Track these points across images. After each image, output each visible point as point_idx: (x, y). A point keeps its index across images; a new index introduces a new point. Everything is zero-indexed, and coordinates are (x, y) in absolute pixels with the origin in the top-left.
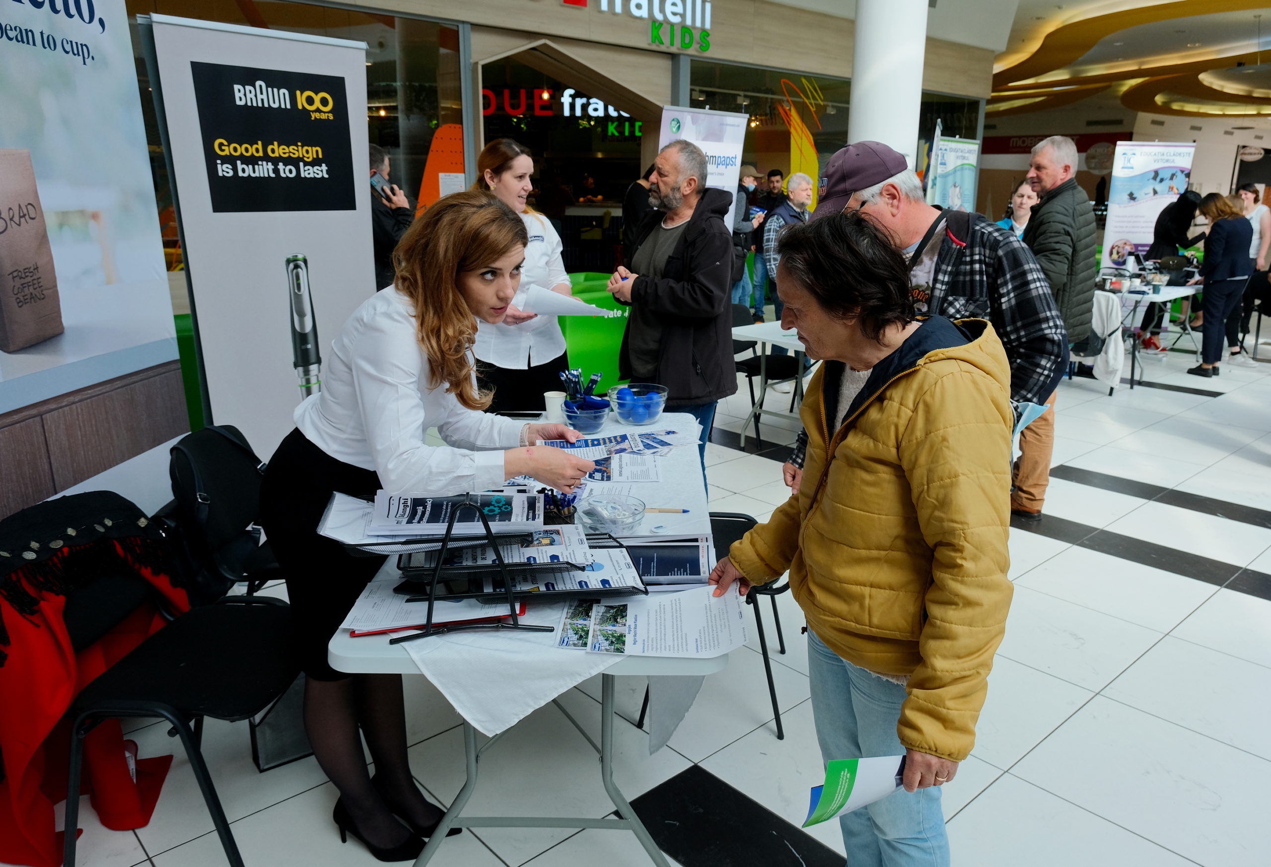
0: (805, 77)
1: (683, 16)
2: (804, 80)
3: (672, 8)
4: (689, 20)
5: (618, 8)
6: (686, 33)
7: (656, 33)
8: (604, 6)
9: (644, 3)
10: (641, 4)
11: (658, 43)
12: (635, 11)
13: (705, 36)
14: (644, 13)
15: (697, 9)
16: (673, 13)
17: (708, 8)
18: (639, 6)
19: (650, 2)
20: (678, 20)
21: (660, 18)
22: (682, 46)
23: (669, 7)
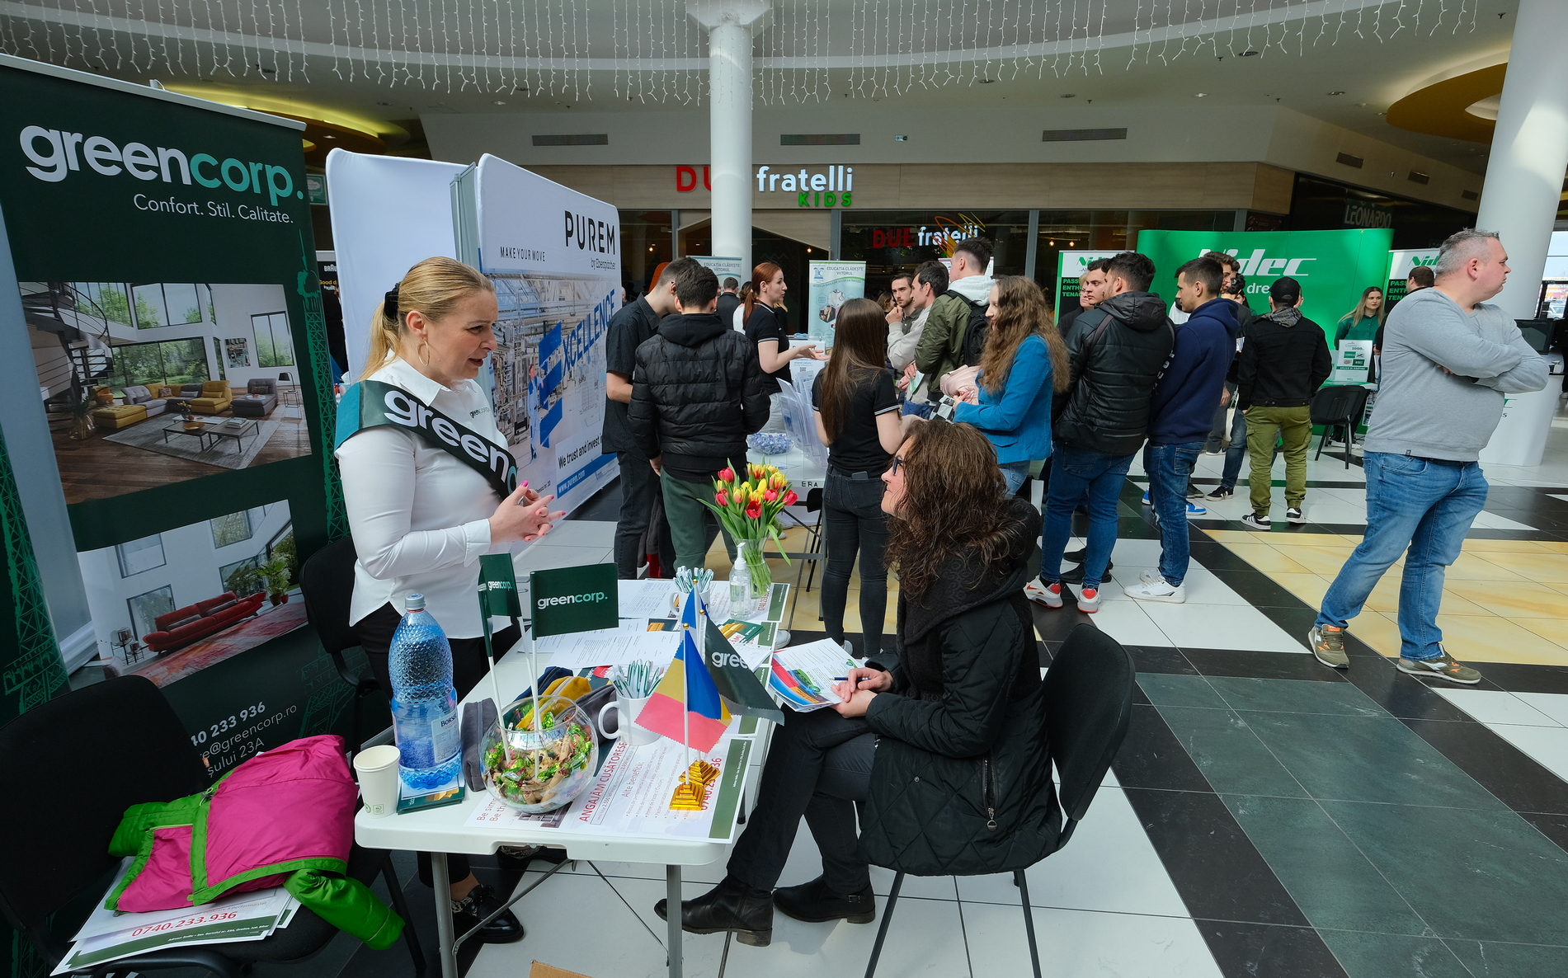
0: (961, 212)
1: (826, 186)
2: (961, 215)
3: (817, 182)
4: (831, 188)
5: (772, 188)
6: (829, 195)
7: (802, 199)
8: (761, 188)
9: (793, 182)
10: (790, 183)
11: (806, 205)
12: (785, 188)
13: (848, 195)
14: (793, 188)
15: (839, 180)
16: (817, 185)
17: (849, 177)
18: (788, 185)
19: (798, 181)
20: (822, 188)
21: (806, 189)
22: (827, 204)
23: (813, 182)
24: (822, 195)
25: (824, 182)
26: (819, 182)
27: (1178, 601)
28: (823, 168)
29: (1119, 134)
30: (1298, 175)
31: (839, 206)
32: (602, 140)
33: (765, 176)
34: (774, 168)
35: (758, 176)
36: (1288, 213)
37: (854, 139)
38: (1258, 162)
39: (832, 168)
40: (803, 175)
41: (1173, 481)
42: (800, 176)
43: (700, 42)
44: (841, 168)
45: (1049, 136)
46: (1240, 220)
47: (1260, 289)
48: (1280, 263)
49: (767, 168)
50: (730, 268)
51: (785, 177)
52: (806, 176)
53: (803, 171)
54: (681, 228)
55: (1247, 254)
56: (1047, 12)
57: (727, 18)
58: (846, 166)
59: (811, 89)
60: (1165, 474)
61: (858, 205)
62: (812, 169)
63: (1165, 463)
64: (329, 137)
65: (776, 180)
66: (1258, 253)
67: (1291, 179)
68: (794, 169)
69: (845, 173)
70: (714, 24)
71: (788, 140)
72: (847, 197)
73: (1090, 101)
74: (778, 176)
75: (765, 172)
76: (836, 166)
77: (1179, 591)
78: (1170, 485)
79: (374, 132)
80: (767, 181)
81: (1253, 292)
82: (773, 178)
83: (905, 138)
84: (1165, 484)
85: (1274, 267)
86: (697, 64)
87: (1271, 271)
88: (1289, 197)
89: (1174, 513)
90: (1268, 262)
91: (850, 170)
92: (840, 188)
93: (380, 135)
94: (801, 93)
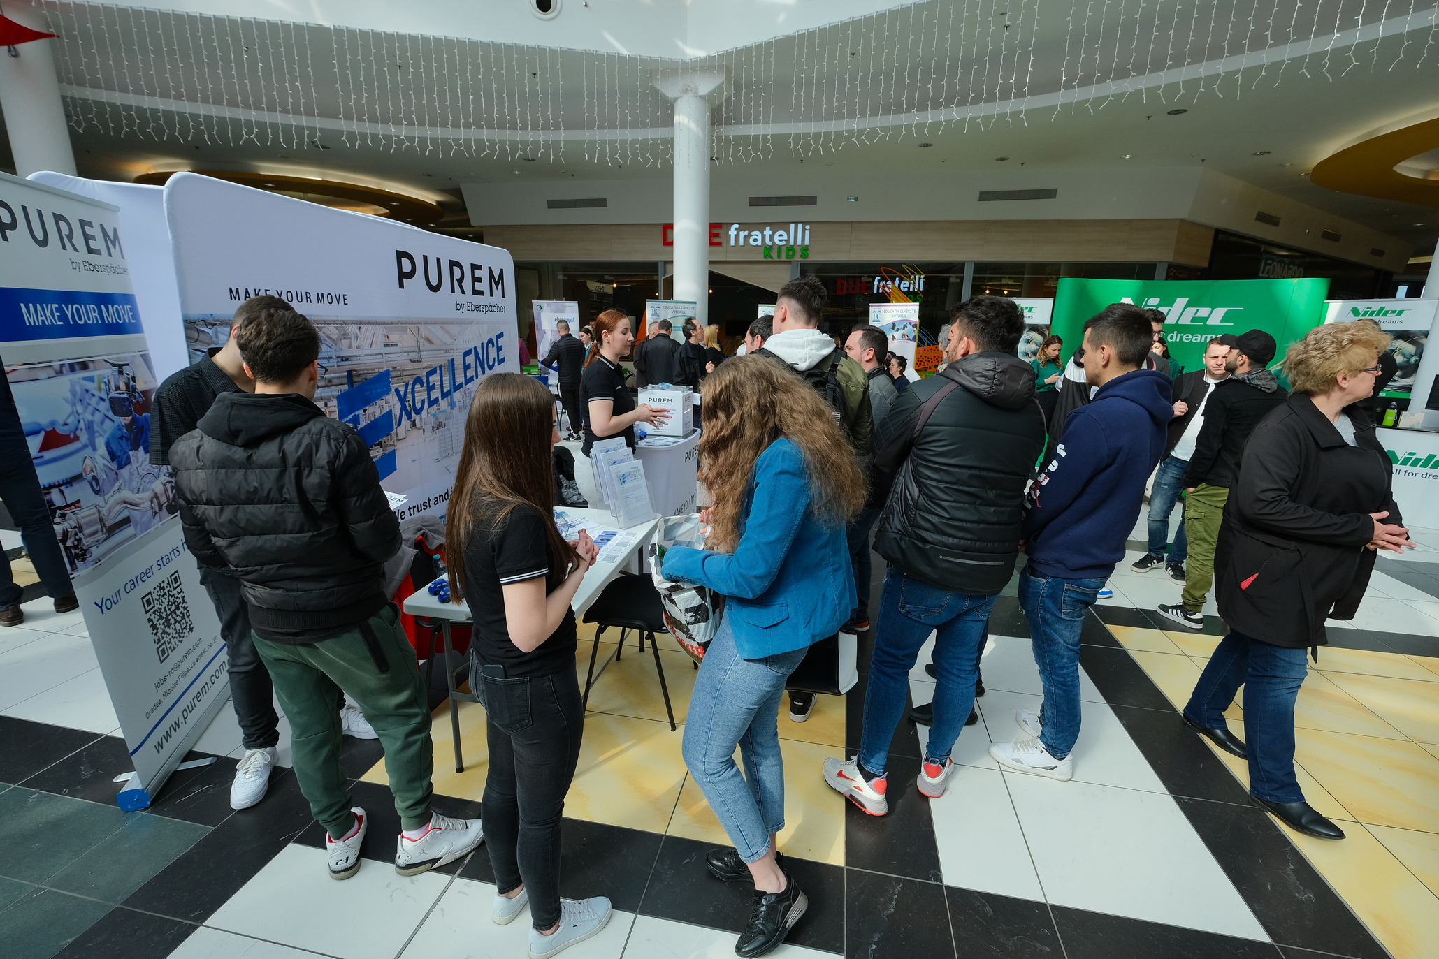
3: (779, 238)
4: (792, 243)
5: (741, 243)
6: (790, 249)
7: (767, 252)
8: (732, 243)
9: (759, 238)
10: (757, 238)
11: (770, 257)
12: (752, 243)
13: (805, 249)
14: (759, 243)
15: (798, 236)
16: (779, 240)
17: (807, 233)
18: (755, 240)
19: (763, 237)
20: (784, 243)
21: (770, 244)
22: (788, 257)
23: (776, 238)
24: (784, 249)
25: (785, 237)
26: (781, 238)
27: (1062, 778)
28: (784, 226)
29: (1050, 194)
30: (1218, 232)
31: (798, 258)
32: (601, 203)
33: (735, 233)
34: (744, 226)
35: (730, 233)
36: (1207, 266)
37: (811, 201)
38: (1181, 219)
39: (792, 226)
40: (768, 232)
41: (1060, 627)
42: (765, 233)
43: (664, 112)
44: (800, 226)
45: (985, 196)
46: (1161, 271)
47: (1181, 337)
48: (1203, 312)
49: (737, 226)
50: (687, 311)
51: (752, 233)
52: (770, 233)
53: (768, 229)
54: (666, 276)
55: (1170, 304)
56: (974, 67)
57: (687, 89)
58: (804, 223)
59: (756, 150)
60: (1048, 616)
61: (815, 257)
62: (775, 226)
63: (1048, 602)
64: (395, 203)
65: (745, 236)
66: (1181, 302)
67: (1211, 235)
68: (761, 226)
69: (804, 230)
70: (676, 95)
71: (755, 202)
72: (804, 250)
73: (1022, 164)
74: (746, 233)
75: (736, 229)
76: (796, 223)
77: (1064, 765)
78: (1055, 631)
79: (432, 200)
80: (737, 236)
81: (1174, 340)
82: (742, 234)
83: (856, 199)
84: (1047, 629)
85: (1197, 315)
86: (659, 133)
87: (1194, 320)
88: (1208, 252)
89: (1061, 668)
90: (1191, 312)
91: (808, 227)
92: (799, 243)
93: (438, 202)
94: (747, 154)
